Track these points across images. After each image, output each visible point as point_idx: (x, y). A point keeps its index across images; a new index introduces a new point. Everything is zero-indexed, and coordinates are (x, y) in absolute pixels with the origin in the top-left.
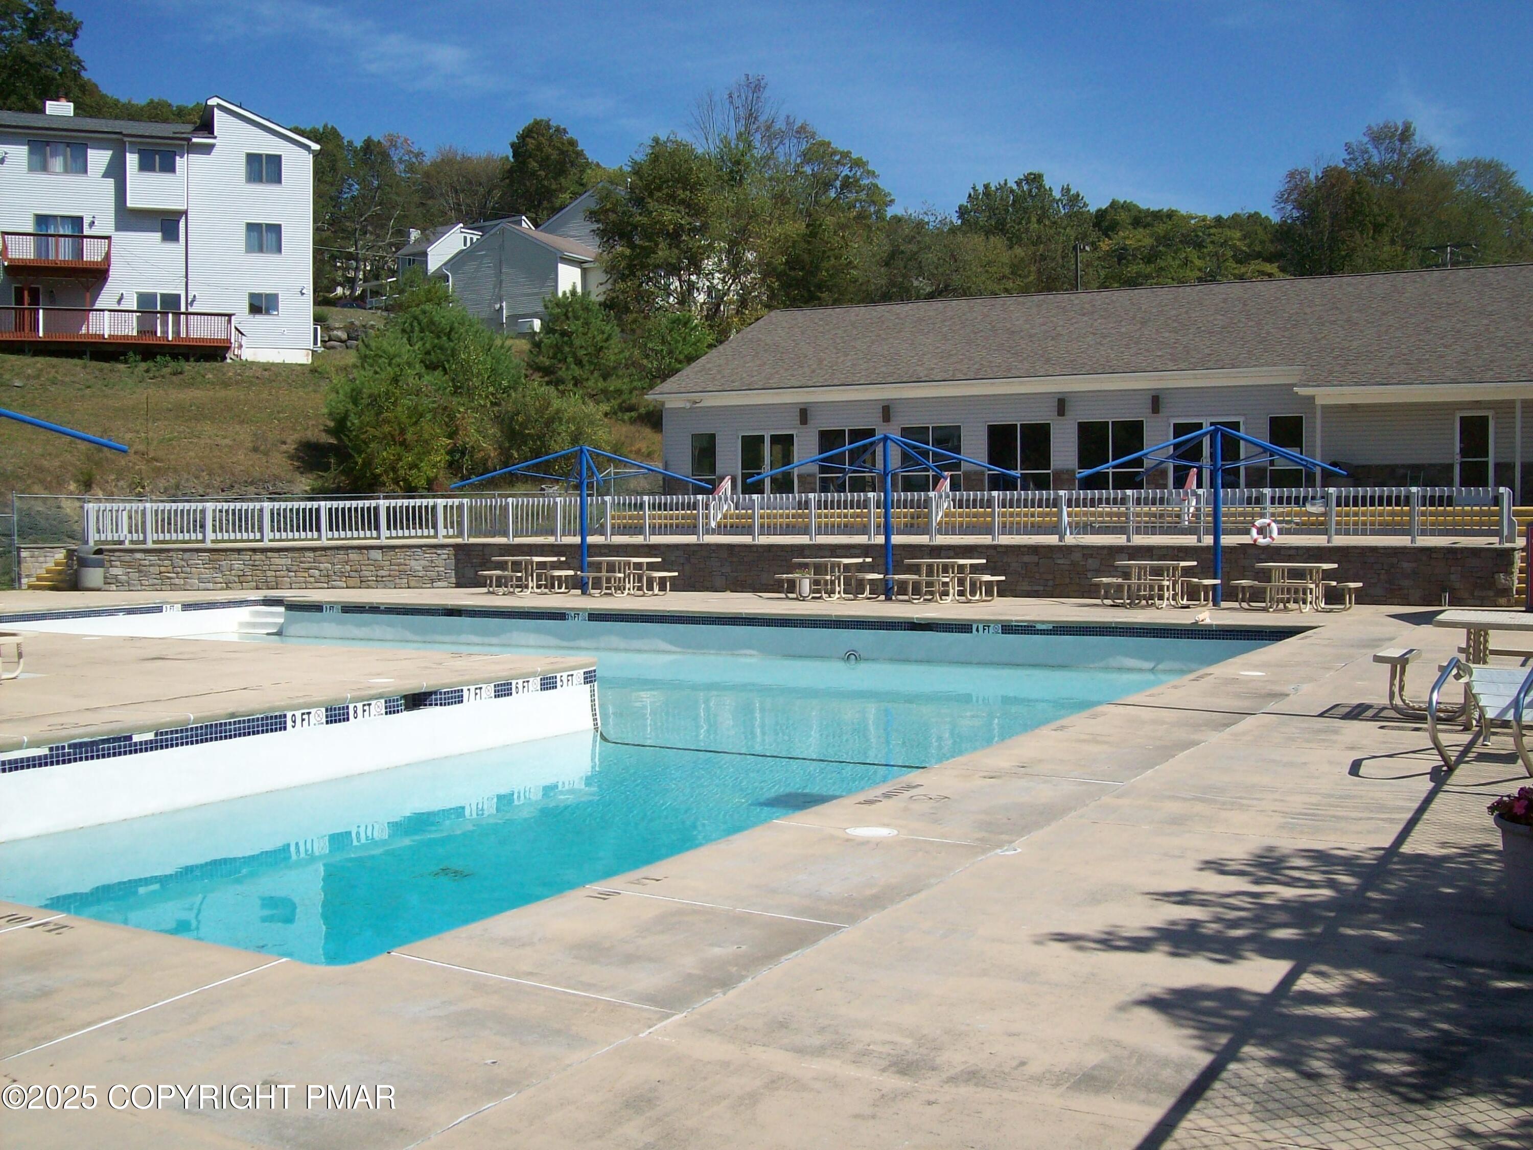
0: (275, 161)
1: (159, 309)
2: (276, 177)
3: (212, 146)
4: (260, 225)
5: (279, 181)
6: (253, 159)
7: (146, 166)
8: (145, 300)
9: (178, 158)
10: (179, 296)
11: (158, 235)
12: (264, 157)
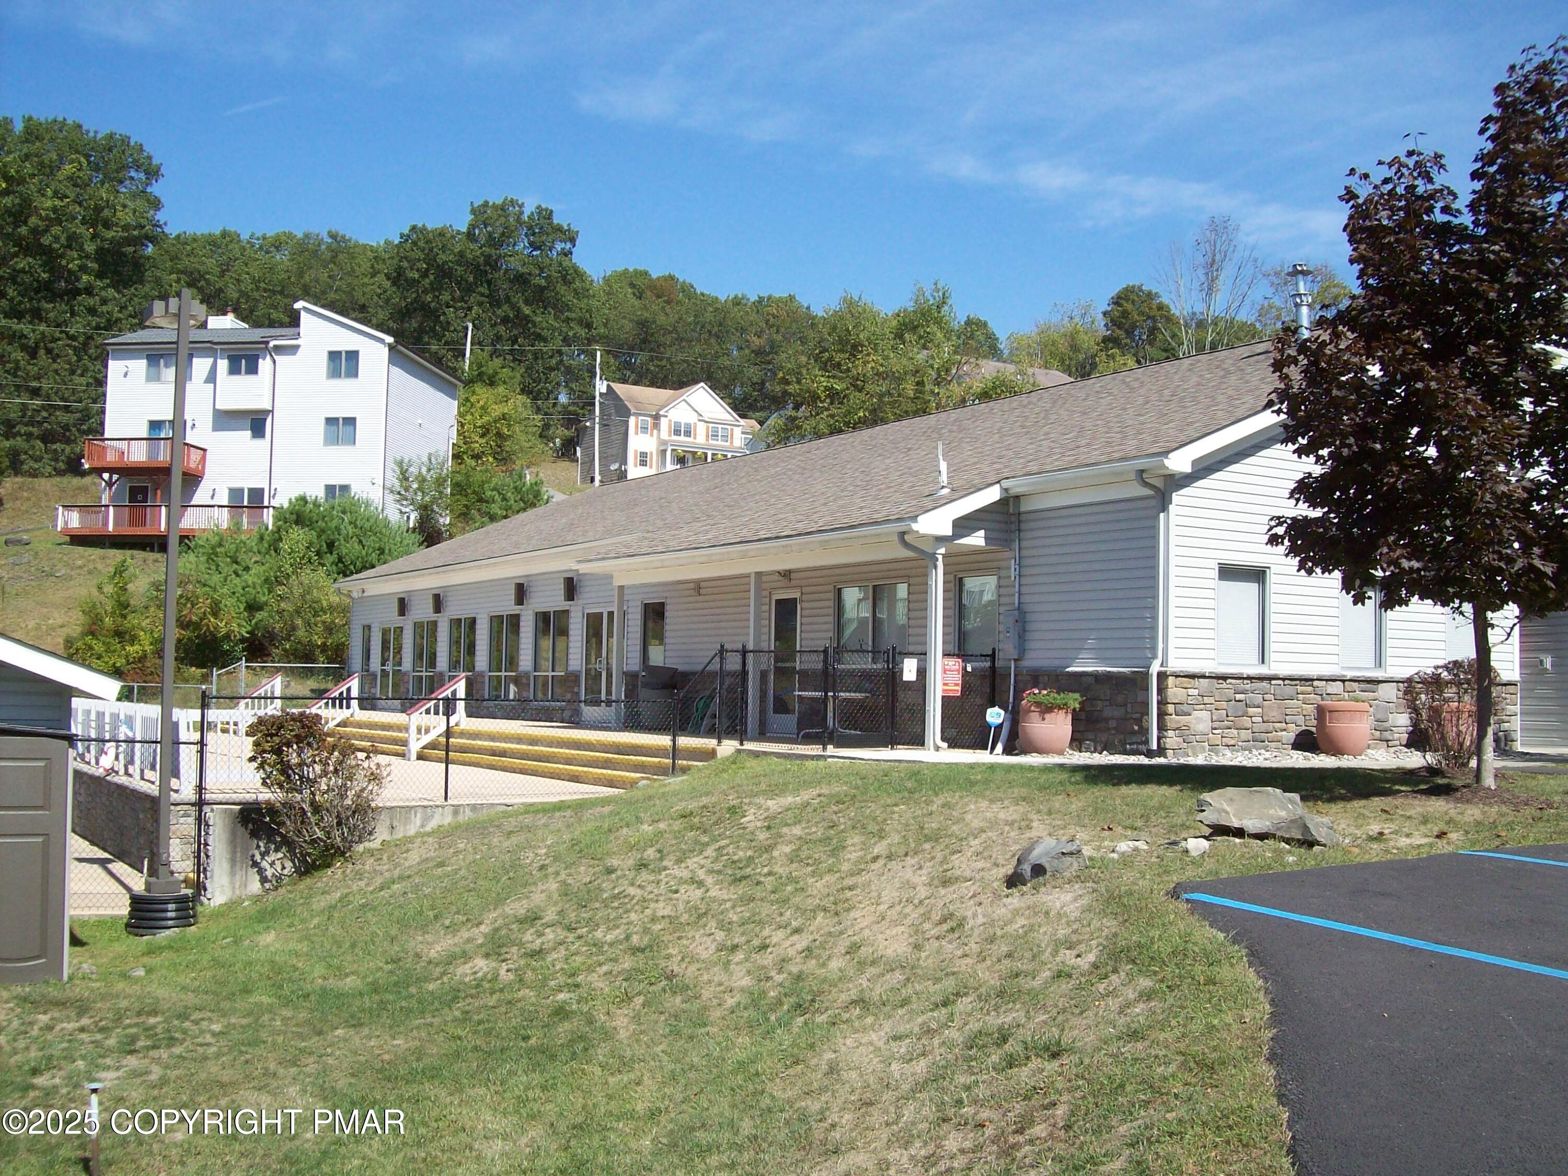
0: (353, 356)
1: (246, 504)
2: (353, 372)
3: (297, 347)
4: (337, 419)
5: (356, 375)
6: (334, 356)
7: (234, 370)
8: (236, 493)
9: (260, 361)
10: (263, 490)
11: (249, 433)
12: (344, 355)
